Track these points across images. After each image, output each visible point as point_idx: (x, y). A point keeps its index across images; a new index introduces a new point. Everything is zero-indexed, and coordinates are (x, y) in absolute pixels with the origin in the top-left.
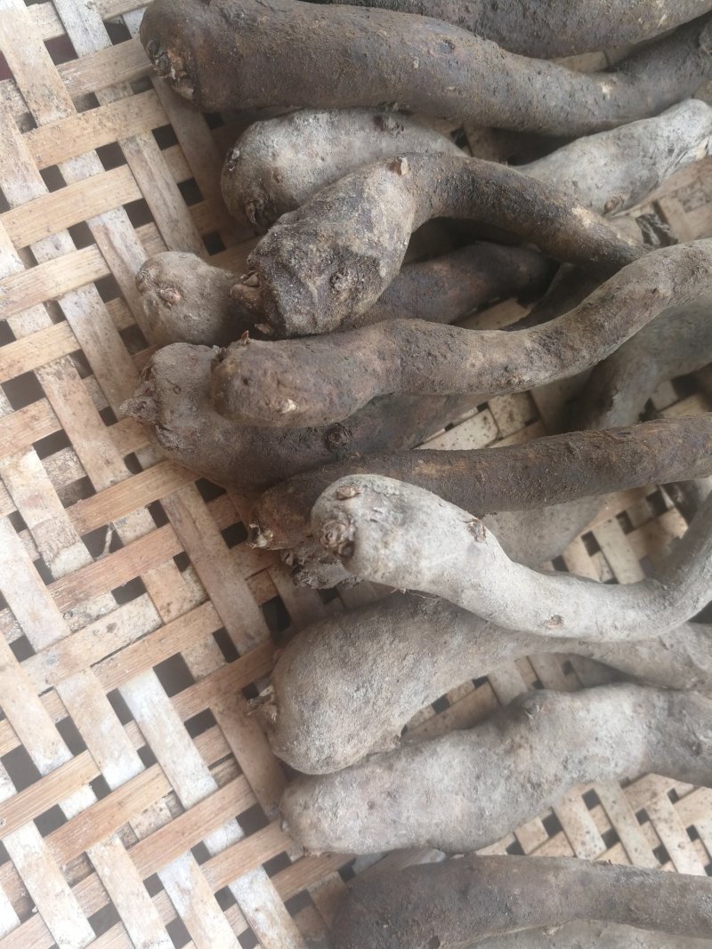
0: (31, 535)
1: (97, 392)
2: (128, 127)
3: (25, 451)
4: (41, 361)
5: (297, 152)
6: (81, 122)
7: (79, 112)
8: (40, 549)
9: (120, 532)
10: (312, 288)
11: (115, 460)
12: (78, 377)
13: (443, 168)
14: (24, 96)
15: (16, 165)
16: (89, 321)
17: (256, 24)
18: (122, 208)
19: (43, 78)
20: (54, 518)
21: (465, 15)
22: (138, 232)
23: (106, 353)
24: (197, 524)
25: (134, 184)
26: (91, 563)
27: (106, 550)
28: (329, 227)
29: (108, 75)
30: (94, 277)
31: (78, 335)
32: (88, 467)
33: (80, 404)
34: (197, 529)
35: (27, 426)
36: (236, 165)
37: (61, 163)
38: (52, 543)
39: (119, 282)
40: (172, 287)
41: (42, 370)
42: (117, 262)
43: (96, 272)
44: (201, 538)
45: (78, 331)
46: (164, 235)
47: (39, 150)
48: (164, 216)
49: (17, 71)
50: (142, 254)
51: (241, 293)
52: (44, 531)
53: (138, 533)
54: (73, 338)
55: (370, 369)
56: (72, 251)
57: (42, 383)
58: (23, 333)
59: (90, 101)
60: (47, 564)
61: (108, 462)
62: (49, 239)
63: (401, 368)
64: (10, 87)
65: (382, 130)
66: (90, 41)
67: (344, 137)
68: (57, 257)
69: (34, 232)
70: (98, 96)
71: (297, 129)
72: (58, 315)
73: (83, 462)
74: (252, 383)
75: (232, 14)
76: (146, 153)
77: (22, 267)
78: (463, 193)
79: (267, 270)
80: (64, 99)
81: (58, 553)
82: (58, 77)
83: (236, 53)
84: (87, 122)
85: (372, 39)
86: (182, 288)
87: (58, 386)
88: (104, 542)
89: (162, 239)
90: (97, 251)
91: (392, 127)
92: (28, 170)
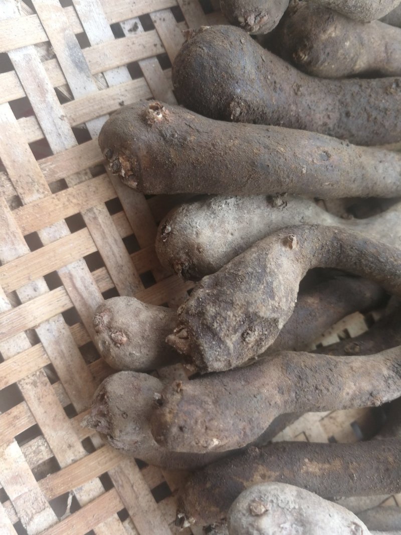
0: (12, 504)
1: (62, 393)
2: (88, 202)
3: (9, 443)
4: (23, 375)
5: (214, 231)
6: (54, 201)
7: (54, 192)
8: (19, 515)
9: (78, 497)
10: (230, 344)
11: (75, 444)
12: (49, 383)
13: (320, 238)
14: (14, 184)
15: (7, 234)
16: (57, 343)
17: (186, 143)
18: (82, 259)
19: (28, 171)
20: (29, 491)
21: (328, 121)
22: (94, 275)
23: (69, 365)
24: (134, 487)
25: (91, 241)
26: (56, 523)
27: (68, 510)
28: (242, 297)
29: (75, 166)
30: (62, 310)
31: (49, 353)
32: (55, 451)
33: (50, 404)
34: (134, 491)
35: (11, 424)
36: (168, 237)
37: (40, 230)
38: (27, 510)
39: (80, 313)
40: (121, 331)
41: (23, 381)
42: (78, 298)
43: (63, 306)
44: (137, 498)
45: (49, 350)
46: (113, 277)
47: (24, 222)
48: (112, 262)
49: (9, 167)
50: (96, 291)
51: (174, 343)
52: (22, 501)
53: (91, 496)
54: (46, 355)
55: (273, 403)
56: (46, 292)
57: (22, 391)
58: (9, 354)
59: (62, 185)
60: (24, 526)
61: (70, 446)
62: (30, 285)
63: (296, 400)
64: (4, 178)
65: (273, 207)
66: (62, 142)
67: (246, 216)
68: (35, 297)
69: (20, 280)
70: (67, 180)
71: (213, 213)
72: (35, 339)
73: (51, 447)
74: (187, 430)
75: (168, 135)
76: (101, 219)
77: (10, 306)
78: (333, 254)
79: (195, 329)
80: (43, 185)
81: (32, 517)
82: (39, 169)
83: (171, 162)
84: (59, 200)
85: (272, 154)
86: (129, 333)
87: (34, 392)
88: (66, 505)
89: (111, 278)
90: (64, 291)
91: (280, 204)
92: (15, 236)
